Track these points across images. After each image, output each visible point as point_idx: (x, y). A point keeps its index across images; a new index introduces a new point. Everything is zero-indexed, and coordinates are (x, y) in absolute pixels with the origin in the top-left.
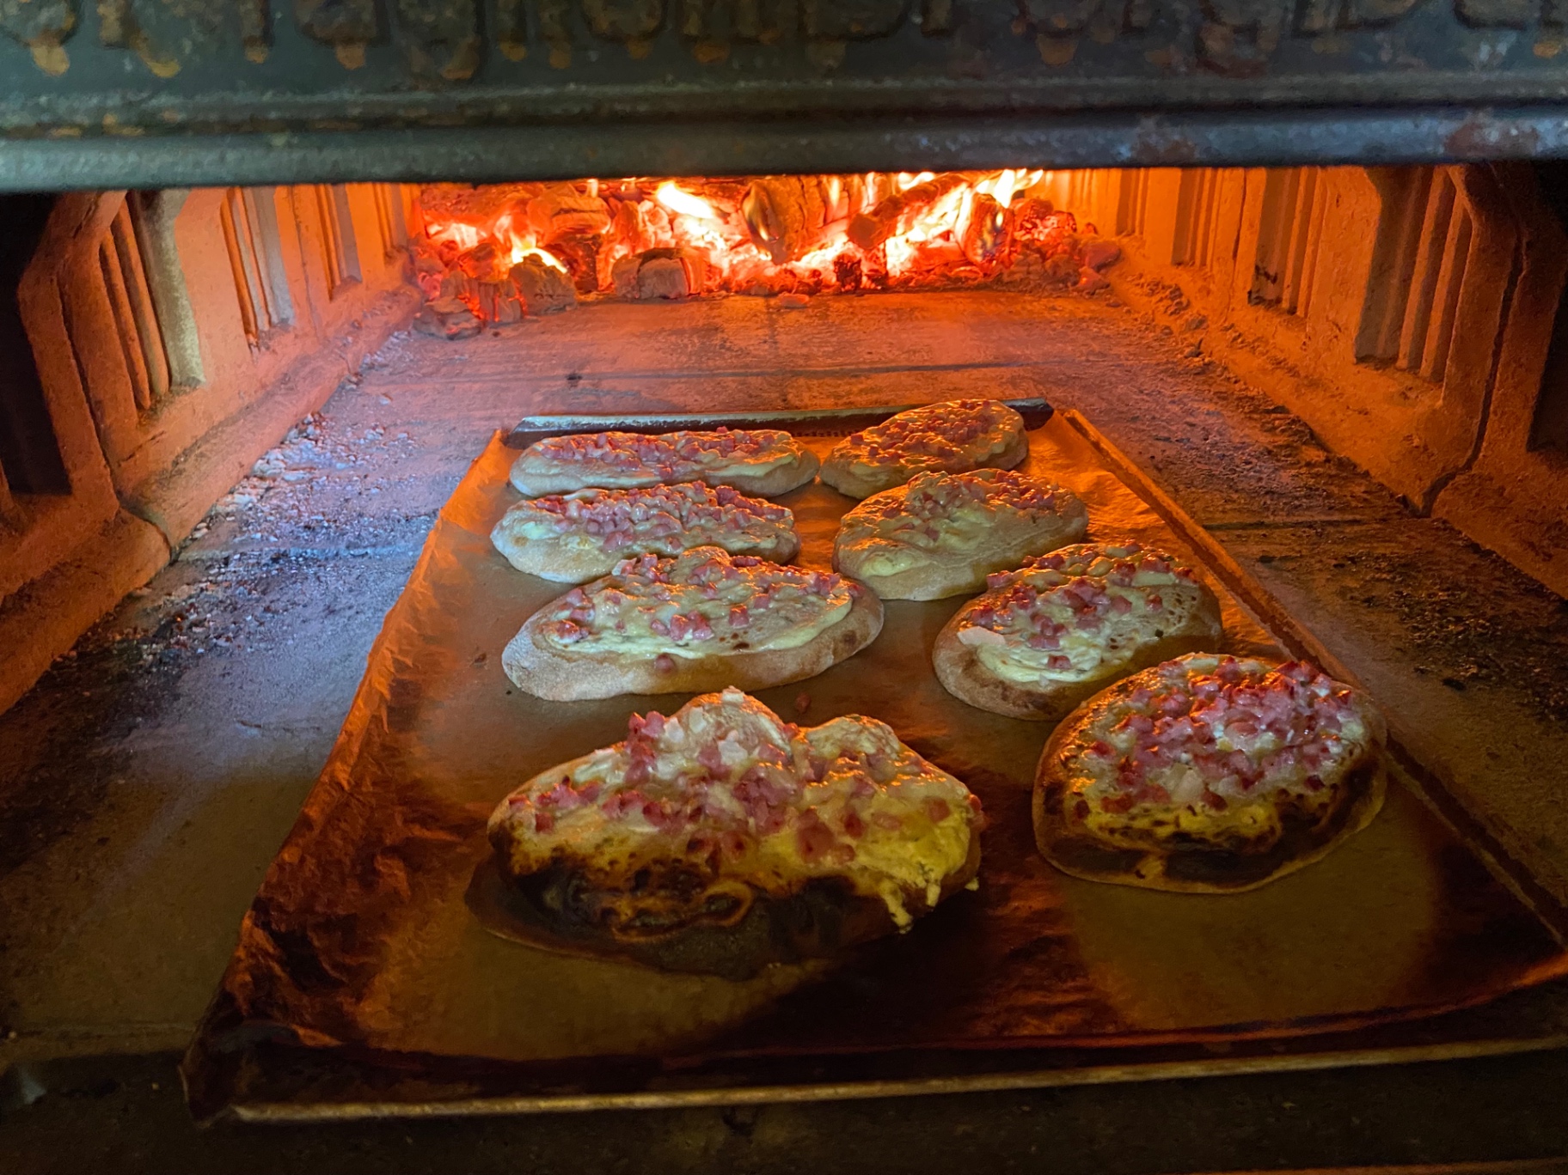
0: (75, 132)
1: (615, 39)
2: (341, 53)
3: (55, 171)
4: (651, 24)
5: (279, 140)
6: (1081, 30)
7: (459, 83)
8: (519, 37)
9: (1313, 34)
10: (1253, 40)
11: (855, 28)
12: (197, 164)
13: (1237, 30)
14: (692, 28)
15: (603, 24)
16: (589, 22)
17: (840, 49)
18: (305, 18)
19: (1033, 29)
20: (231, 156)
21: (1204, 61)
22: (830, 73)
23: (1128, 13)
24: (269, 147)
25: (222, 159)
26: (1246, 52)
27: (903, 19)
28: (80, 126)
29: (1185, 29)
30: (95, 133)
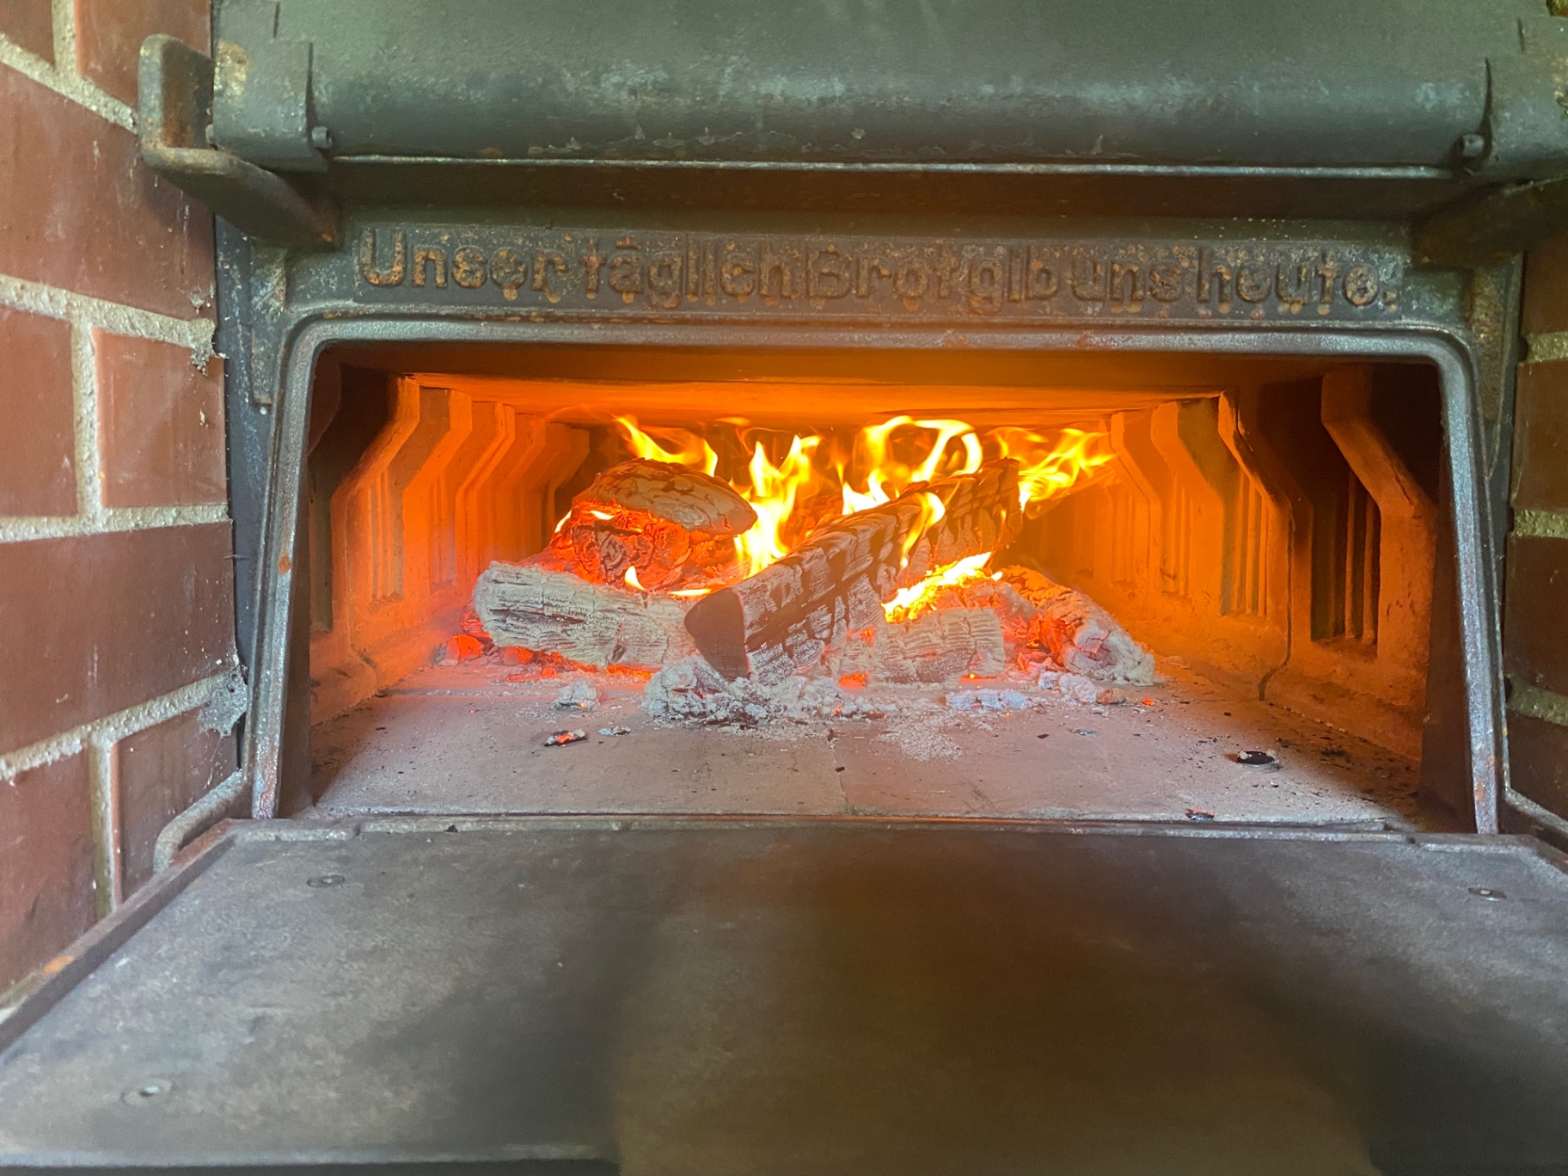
0: (519, 318)
1: (734, 295)
2: (624, 297)
3: (505, 334)
4: (748, 289)
5: (596, 326)
6: (921, 297)
7: (671, 309)
8: (695, 294)
9: (1015, 301)
10: (991, 303)
11: (829, 294)
12: (562, 334)
13: (985, 298)
14: (764, 292)
15: (729, 288)
16: (723, 288)
17: (823, 302)
18: (614, 282)
19: (901, 297)
20: (576, 332)
21: (973, 311)
22: (819, 311)
23: (939, 292)
24: (592, 329)
25: (572, 333)
26: (988, 307)
27: (849, 291)
28: (521, 316)
29: (964, 299)
30: (526, 320)
